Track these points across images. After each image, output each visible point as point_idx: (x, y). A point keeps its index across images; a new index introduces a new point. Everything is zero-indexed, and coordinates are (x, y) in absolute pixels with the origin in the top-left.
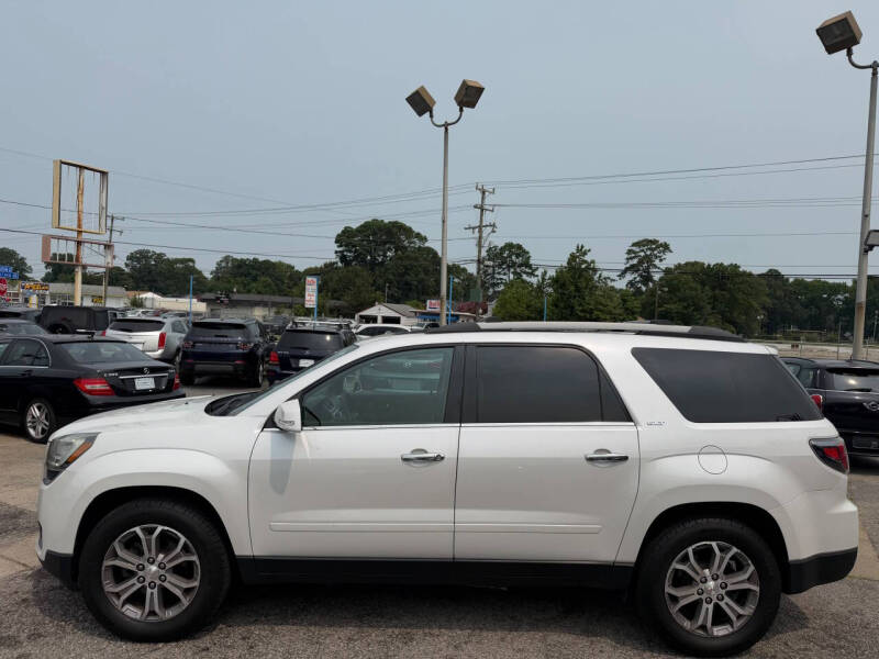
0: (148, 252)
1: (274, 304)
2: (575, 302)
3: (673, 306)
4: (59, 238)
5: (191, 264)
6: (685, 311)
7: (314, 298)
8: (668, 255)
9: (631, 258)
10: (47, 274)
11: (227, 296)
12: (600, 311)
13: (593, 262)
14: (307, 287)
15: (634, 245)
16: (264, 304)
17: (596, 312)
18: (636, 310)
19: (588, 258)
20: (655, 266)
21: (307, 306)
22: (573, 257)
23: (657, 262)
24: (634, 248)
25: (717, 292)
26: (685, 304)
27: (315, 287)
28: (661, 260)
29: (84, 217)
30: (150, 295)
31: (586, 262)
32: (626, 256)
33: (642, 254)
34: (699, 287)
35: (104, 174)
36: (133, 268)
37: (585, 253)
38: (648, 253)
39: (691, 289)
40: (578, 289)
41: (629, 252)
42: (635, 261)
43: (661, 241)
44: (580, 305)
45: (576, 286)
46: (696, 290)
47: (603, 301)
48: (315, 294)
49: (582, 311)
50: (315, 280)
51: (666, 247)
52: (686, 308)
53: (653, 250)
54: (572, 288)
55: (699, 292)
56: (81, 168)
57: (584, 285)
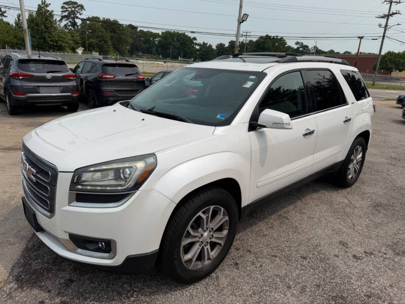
2: (46, 35)
3: (94, 40)
6: (100, 43)
8: (83, 12)
9: (64, 11)
12: (62, 41)
13: (52, 11)
15: (64, 3)
17: (60, 42)
18: (79, 41)
19: (49, 8)
20: (78, 18)
22: (40, 7)
23: (78, 15)
24: (65, 5)
25: (112, 34)
26: (99, 40)
28: (80, 14)
31: (48, 11)
32: (61, 10)
33: (70, 9)
34: (105, 31)
37: (47, 6)
38: (73, 9)
39: (101, 32)
40: (46, 28)
41: (63, 7)
42: (66, 14)
43: (79, 3)
44: (49, 37)
45: (45, 26)
46: (104, 33)
47: (62, 35)
49: (51, 41)
51: (82, 7)
52: (100, 41)
53: (75, 8)
54: (43, 27)
55: (105, 33)
57: (50, 25)
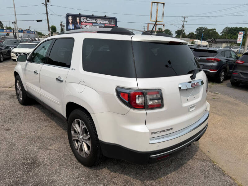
0: (202, 27)
1: (230, 42)
4: (151, 24)
5: (214, 30)
7: (241, 40)
10: (176, 36)
11: (215, 40)
14: (239, 35)
16: (226, 42)
21: (237, 42)
27: (242, 35)
29: (158, 17)
30: (197, 40)
35: (164, 4)
36: (198, 33)
48: (242, 38)
50: (243, 32)
56: (158, 3)
